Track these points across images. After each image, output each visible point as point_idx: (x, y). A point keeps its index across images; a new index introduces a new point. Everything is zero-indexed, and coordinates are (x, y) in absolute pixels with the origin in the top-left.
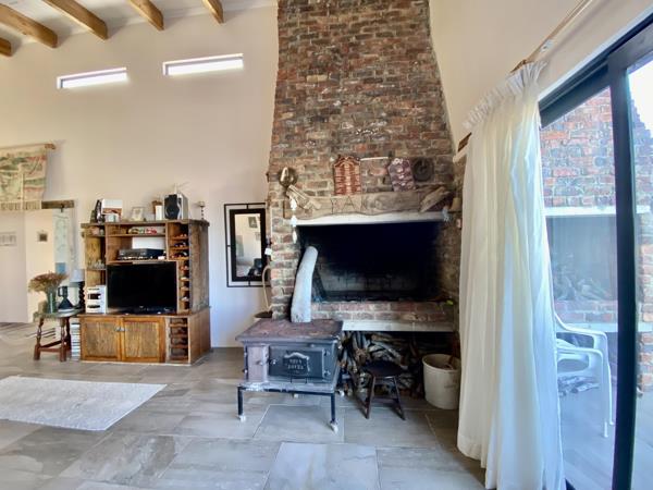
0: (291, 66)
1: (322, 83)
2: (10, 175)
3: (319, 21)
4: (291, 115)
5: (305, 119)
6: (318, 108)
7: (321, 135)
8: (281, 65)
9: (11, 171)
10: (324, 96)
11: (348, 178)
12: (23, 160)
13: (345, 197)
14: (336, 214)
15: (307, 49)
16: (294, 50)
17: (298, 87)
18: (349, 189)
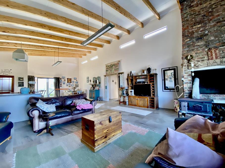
0: (187, 25)
1: (199, 27)
2: (112, 68)
3: (196, 9)
4: (189, 40)
5: (194, 40)
6: (199, 35)
7: (201, 43)
8: (183, 26)
9: (112, 67)
10: (201, 31)
11: (214, 54)
12: (114, 65)
13: (213, 61)
14: (209, 66)
15: (192, 19)
16: (187, 20)
17: (190, 31)
18: (214, 58)
